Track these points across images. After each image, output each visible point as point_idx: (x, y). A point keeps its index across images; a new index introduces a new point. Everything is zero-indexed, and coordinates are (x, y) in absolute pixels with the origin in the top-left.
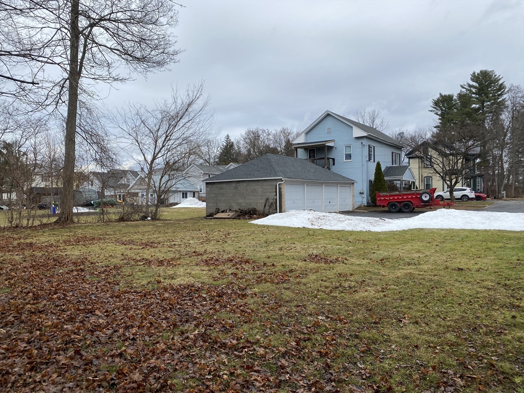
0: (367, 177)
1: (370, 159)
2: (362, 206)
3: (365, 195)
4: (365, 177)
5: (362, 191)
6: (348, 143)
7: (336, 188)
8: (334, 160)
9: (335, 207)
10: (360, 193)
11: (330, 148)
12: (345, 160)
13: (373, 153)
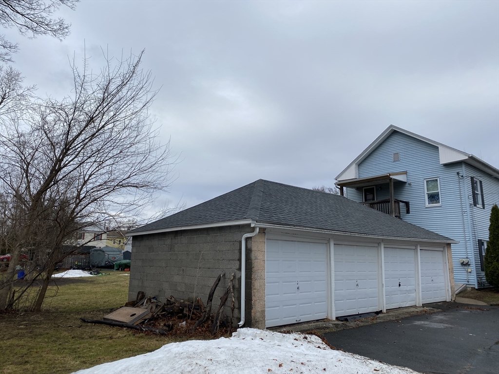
0: (474, 235)
1: (475, 203)
2: (469, 289)
3: (473, 268)
4: (469, 234)
5: (466, 261)
6: (431, 176)
7: (412, 253)
8: (407, 204)
9: (413, 295)
10: (463, 264)
11: (400, 185)
12: (427, 205)
13: (479, 192)
